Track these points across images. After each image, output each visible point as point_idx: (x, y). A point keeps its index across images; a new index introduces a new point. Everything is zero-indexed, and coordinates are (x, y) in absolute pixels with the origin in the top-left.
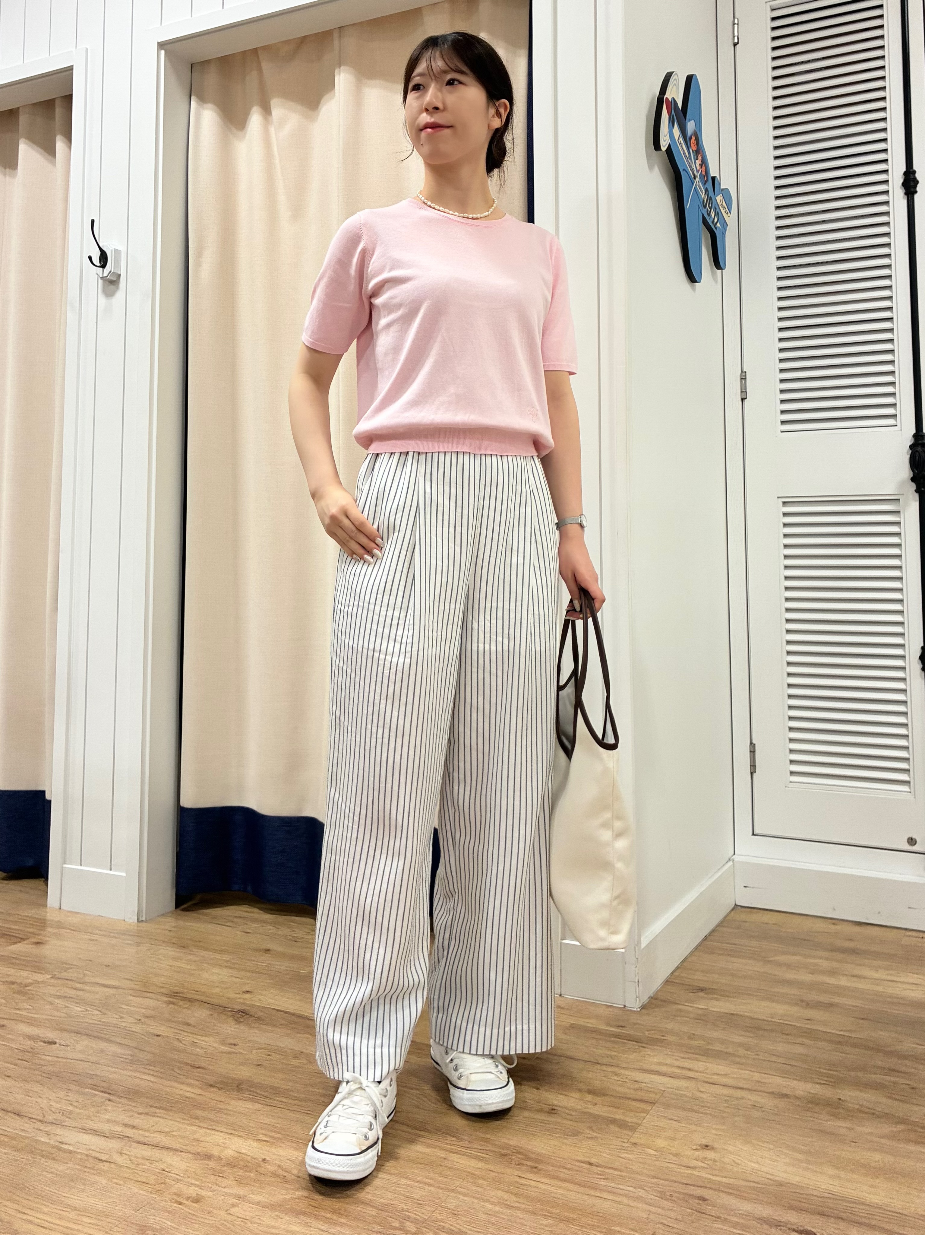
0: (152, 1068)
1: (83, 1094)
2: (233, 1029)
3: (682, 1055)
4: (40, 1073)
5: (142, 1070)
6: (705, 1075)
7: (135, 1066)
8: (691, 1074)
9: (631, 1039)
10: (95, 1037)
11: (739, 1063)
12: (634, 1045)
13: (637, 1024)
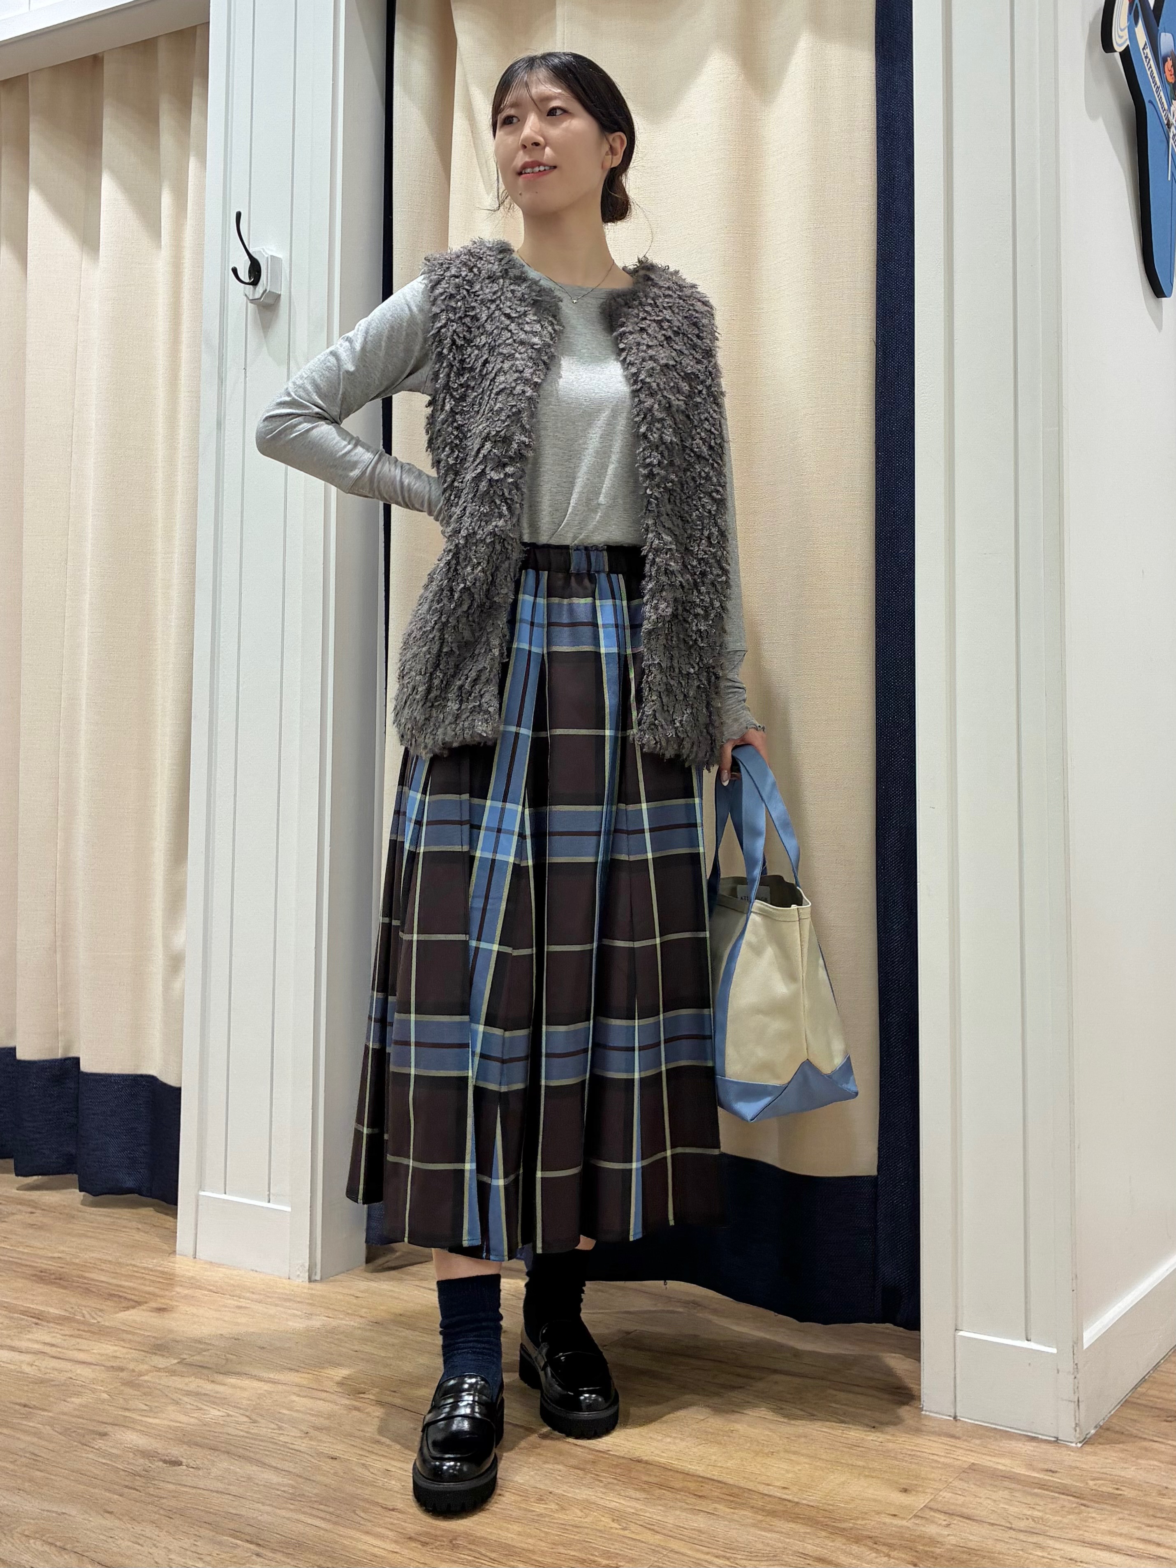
0: (322, 1507)
1: (219, 1543)
4: (156, 1509)
5: (308, 1510)
7: (296, 1503)
8: (1161, 1552)
9: (1064, 1491)
10: (239, 1456)
12: (1070, 1502)
13: (1074, 1467)
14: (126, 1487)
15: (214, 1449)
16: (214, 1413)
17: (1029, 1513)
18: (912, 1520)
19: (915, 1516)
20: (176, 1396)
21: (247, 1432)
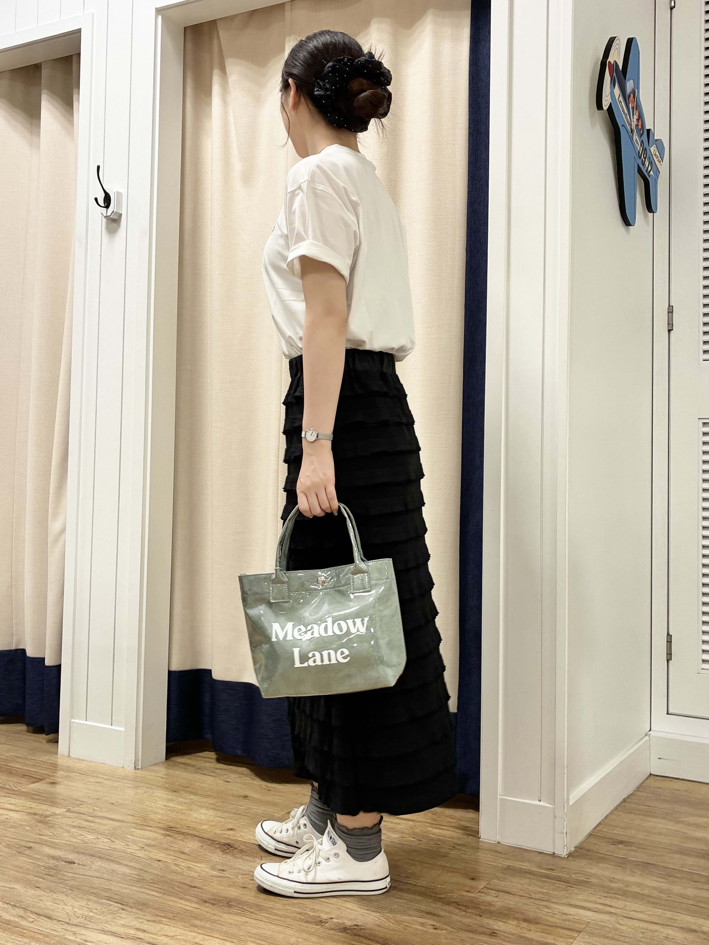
0: (155, 885)
1: (100, 903)
2: (221, 859)
3: (605, 895)
4: (63, 886)
5: (148, 887)
6: (623, 911)
7: (141, 883)
8: (612, 910)
9: (559, 879)
10: (107, 860)
11: (653, 903)
12: (562, 885)
13: (564, 868)
14: (46, 874)
15: (92, 855)
16: (90, 837)
17: (540, 890)
18: (477, 894)
19: (479, 892)
20: (68, 828)
21: (109, 847)
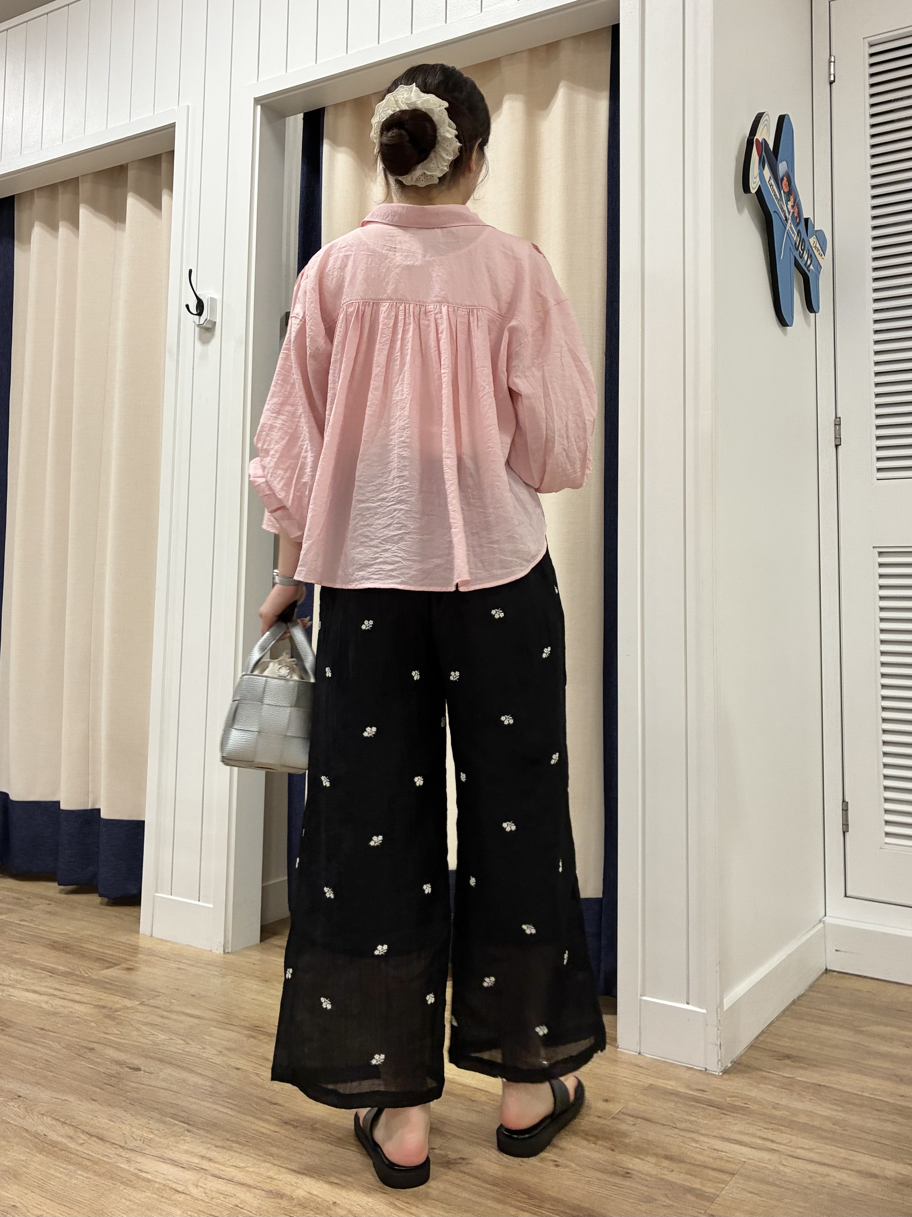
0: (230, 1101)
1: (164, 1123)
3: (766, 1126)
4: (123, 1099)
5: (221, 1102)
6: (789, 1148)
7: (213, 1097)
8: (775, 1146)
9: (711, 1104)
10: (178, 1066)
11: (826, 1138)
12: (714, 1111)
13: (718, 1089)
14: (104, 1083)
15: (162, 1061)
16: (162, 1037)
17: (688, 1118)
18: (612, 1121)
19: (614, 1118)
20: (138, 1026)
21: (183, 1050)
